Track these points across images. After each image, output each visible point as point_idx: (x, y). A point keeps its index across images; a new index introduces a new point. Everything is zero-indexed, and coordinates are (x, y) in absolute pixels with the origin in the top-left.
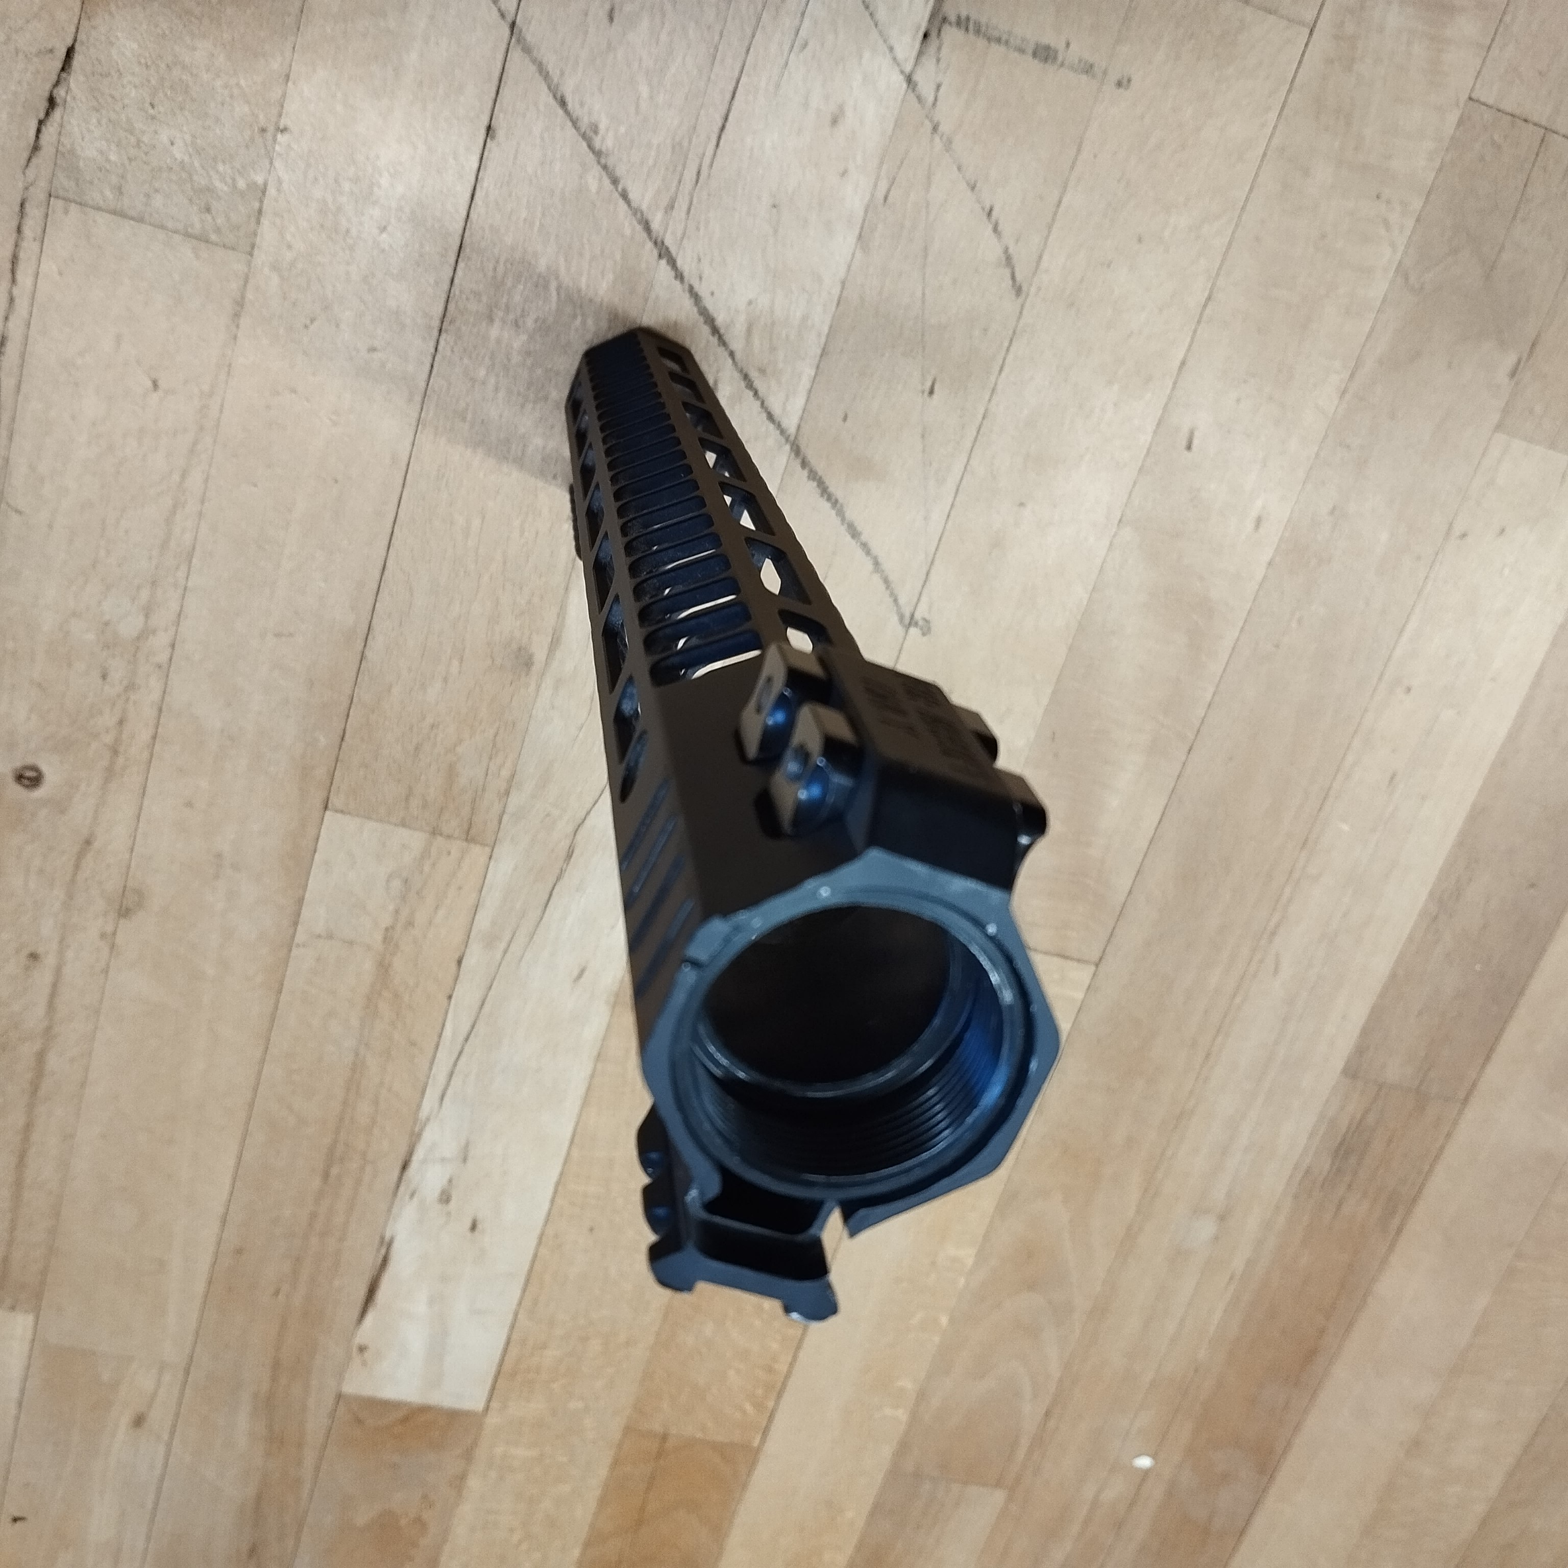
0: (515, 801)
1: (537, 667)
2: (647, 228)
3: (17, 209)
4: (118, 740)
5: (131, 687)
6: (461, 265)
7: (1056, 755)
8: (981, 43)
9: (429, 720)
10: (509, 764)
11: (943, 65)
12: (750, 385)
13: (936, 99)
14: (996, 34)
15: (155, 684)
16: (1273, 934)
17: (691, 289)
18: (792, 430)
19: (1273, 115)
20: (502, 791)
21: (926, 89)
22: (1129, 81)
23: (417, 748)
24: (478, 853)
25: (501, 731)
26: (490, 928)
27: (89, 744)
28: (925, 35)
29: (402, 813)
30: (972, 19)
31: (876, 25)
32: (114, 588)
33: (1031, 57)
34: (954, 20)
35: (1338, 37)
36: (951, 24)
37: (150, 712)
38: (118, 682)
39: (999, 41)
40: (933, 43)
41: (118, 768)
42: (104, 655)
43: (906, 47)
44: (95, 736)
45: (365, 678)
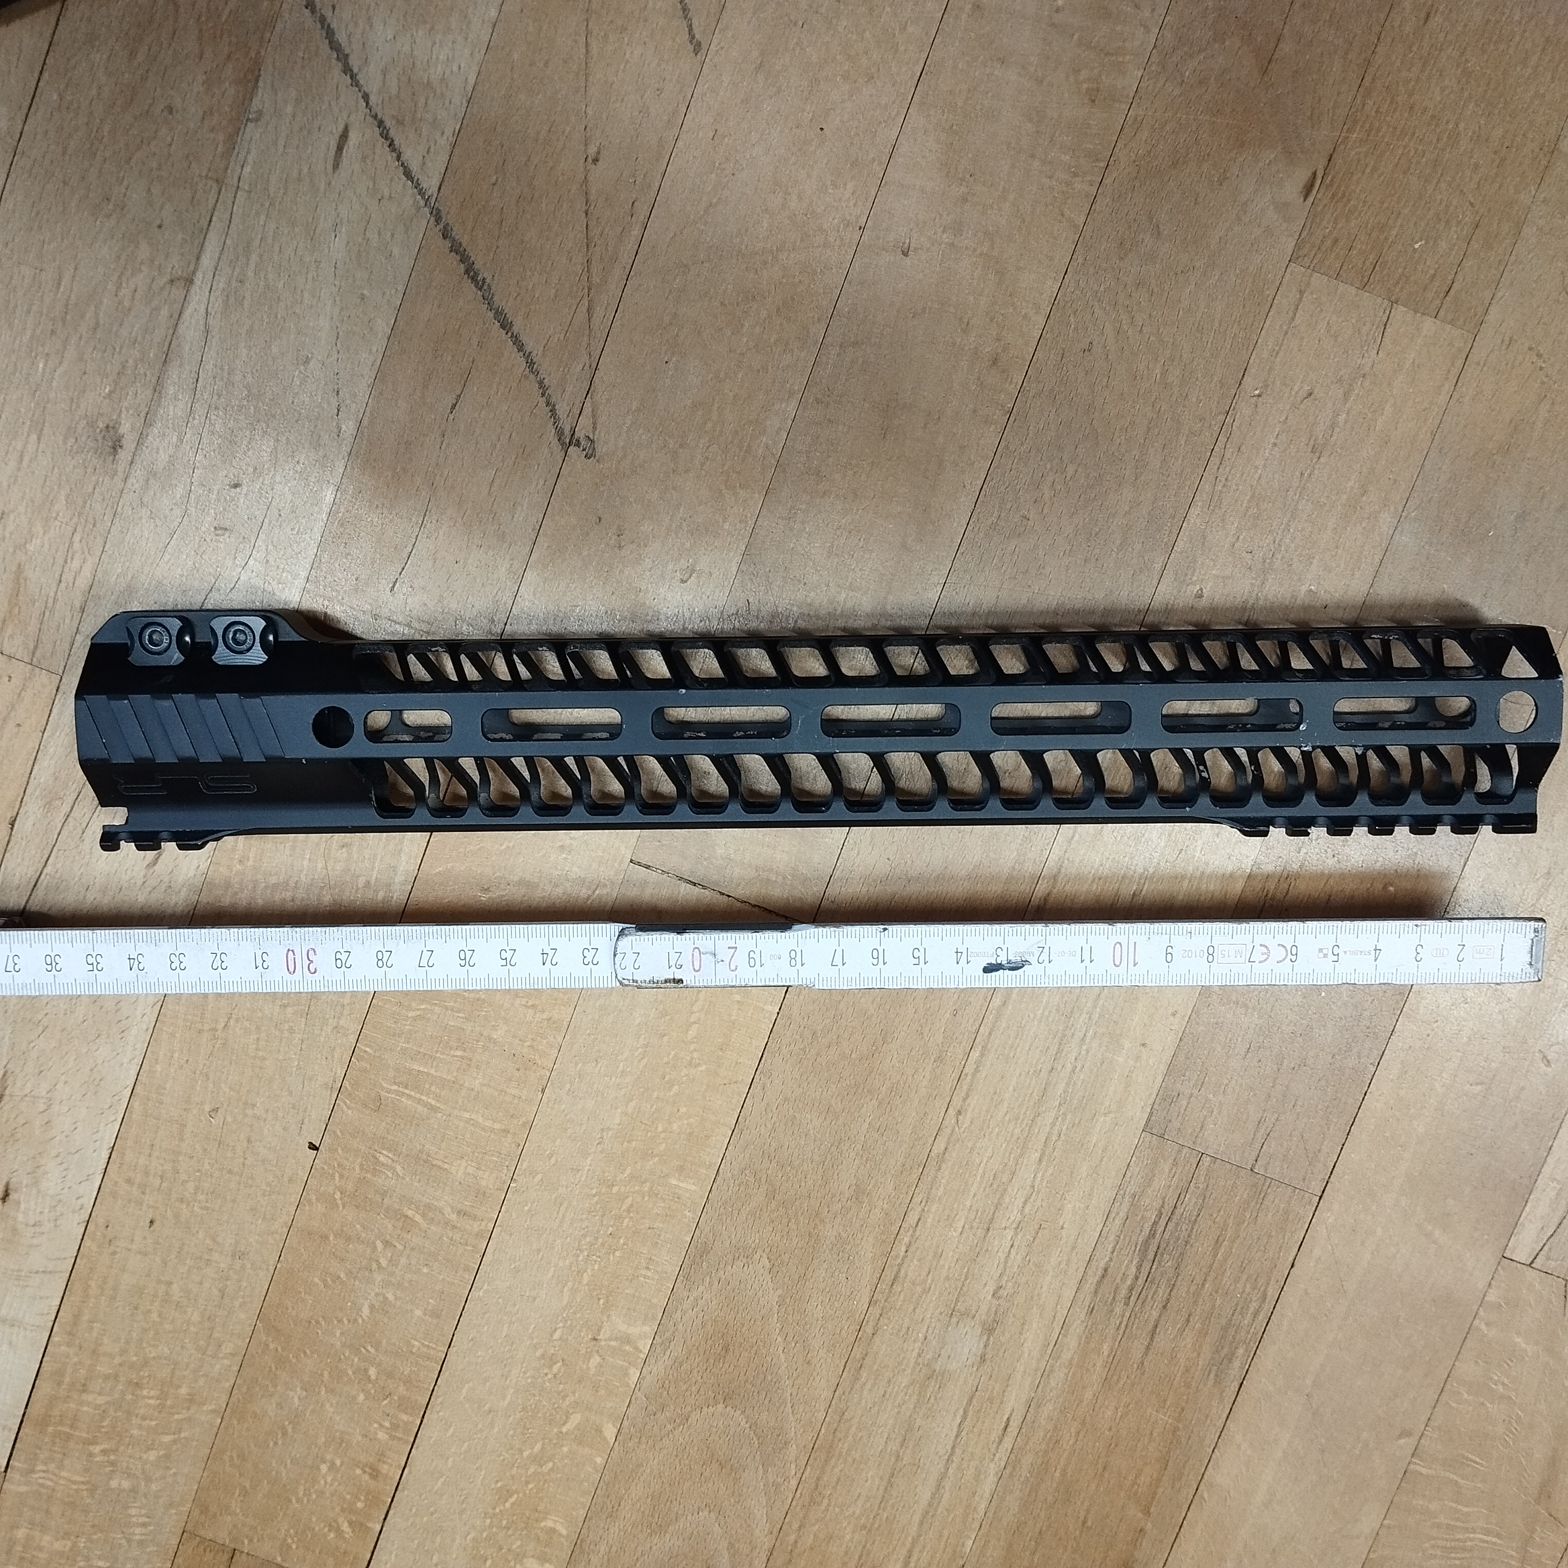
1: (123, 453)
18: (432, 192)
24: (44, 682)
25: (79, 529)
26: (51, 782)
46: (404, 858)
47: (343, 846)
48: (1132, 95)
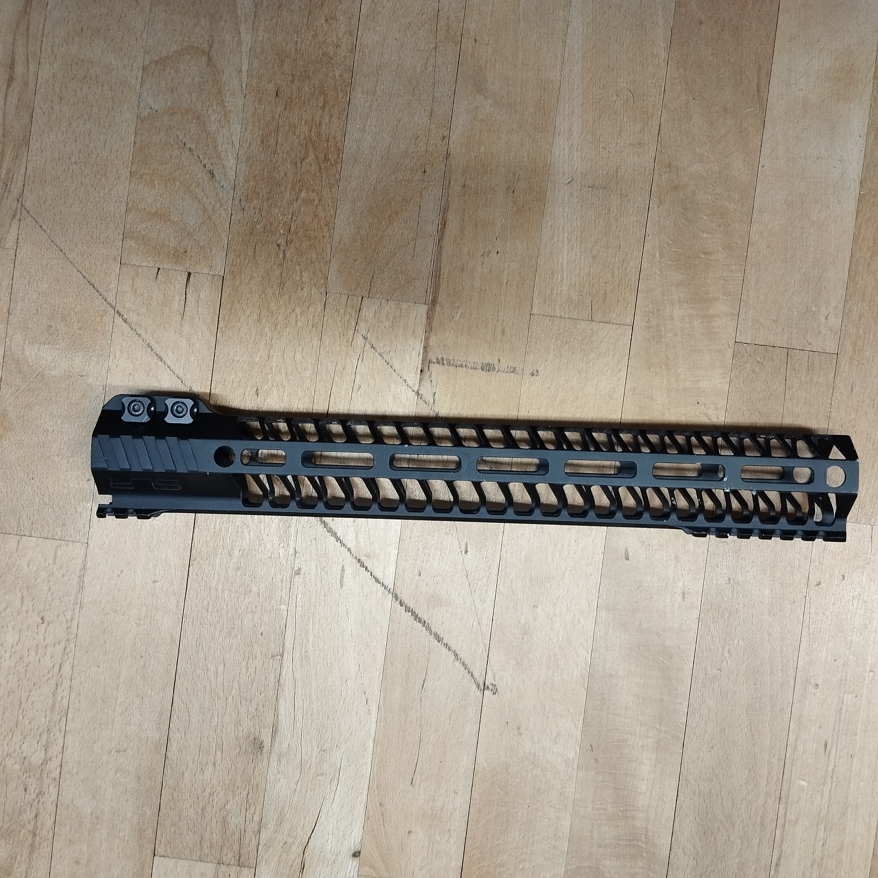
0: (264, 835)
1: (265, 750)
4: (35, 827)
5: (40, 794)
6: (196, 529)
7: (596, 760)
8: (452, 369)
9: (208, 791)
10: (258, 812)
11: (434, 383)
12: (362, 565)
13: (434, 400)
14: (459, 363)
15: (53, 791)
16: (777, 865)
18: (391, 586)
19: (623, 374)
20: (256, 829)
21: (428, 397)
22: (537, 371)
23: (203, 810)
25: (251, 791)
27: (20, 831)
28: (421, 371)
29: (199, 853)
30: (445, 358)
31: (395, 371)
32: (28, 737)
33: (481, 370)
34: (435, 361)
35: (649, 327)
36: (434, 363)
37: (51, 808)
38: (33, 791)
39: (462, 366)
40: (427, 374)
41: (36, 844)
42: (24, 777)
43: (413, 378)
44: (23, 826)
45: (168, 771)
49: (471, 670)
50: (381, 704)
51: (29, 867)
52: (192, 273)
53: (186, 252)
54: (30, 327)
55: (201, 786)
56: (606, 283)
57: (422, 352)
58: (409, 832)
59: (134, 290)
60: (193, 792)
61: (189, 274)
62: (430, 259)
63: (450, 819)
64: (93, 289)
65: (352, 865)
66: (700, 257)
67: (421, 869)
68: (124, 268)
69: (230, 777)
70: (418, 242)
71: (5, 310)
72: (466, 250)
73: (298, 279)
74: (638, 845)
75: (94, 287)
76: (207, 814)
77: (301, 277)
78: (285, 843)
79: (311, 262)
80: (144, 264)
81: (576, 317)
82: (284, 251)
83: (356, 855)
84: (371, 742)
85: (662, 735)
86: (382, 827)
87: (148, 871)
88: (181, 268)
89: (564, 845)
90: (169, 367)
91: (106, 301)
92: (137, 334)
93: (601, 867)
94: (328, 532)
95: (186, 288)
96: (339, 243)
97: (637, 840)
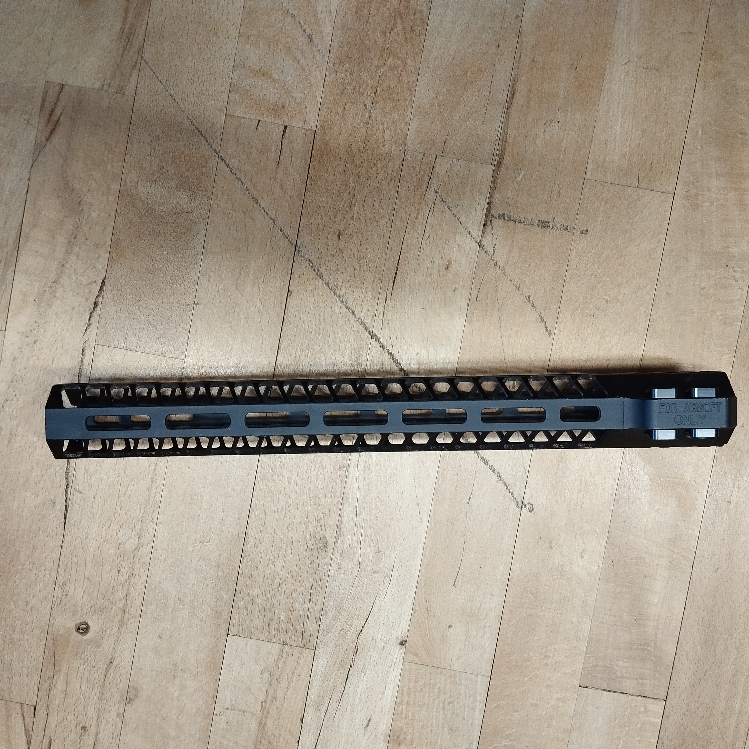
0: (325, 622)
1: (330, 548)
2: (365, 326)
3: (81, 351)
4: (125, 605)
5: (131, 576)
6: (280, 353)
7: (616, 574)
8: (511, 224)
9: (278, 581)
10: (320, 602)
11: (495, 236)
13: (494, 252)
14: (518, 219)
15: (143, 573)
17: (388, 351)
19: (663, 237)
20: (318, 616)
21: (489, 248)
22: (587, 230)
23: (273, 596)
24: (307, 654)
25: (314, 583)
26: (316, 698)
27: (112, 608)
28: (484, 224)
29: (267, 634)
30: (506, 214)
31: (461, 223)
32: (124, 526)
33: (537, 227)
34: (497, 216)
35: (688, 196)
36: (496, 218)
37: (141, 589)
38: (126, 574)
39: (520, 222)
40: (489, 227)
41: (125, 620)
42: (119, 560)
43: (476, 231)
44: (115, 604)
45: (244, 561)
46: (478, 703)
47: (450, 703)
48: (741, 317)
49: (511, 490)
50: (432, 514)
51: (118, 640)
52: (288, 127)
53: (284, 107)
54: (144, 166)
55: (272, 576)
56: (653, 155)
57: (486, 207)
58: (449, 626)
59: (237, 139)
60: (264, 581)
61: (286, 127)
62: (498, 124)
63: (486, 617)
64: (201, 136)
65: (399, 652)
66: (737, 137)
67: (458, 659)
68: (229, 118)
69: (297, 570)
70: (489, 108)
71: (122, 150)
72: (531, 118)
73: (380, 136)
74: (647, 650)
75: (201, 134)
76: (276, 601)
77: (384, 135)
78: (342, 630)
79: (393, 122)
80: (247, 116)
81: (624, 183)
82: (370, 111)
83: (403, 643)
84: (421, 546)
85: (675, 556)
86: (427, 621)
87: (221, 648)
88: (279, 122)
89: (584, 646)
90: (263, 209)
91: (211, 146)
92: (237, 178)
93: (615, 667)
94: (394, 362)
95: (282, 140)
96: (419, 106)
97: (648, 646)
